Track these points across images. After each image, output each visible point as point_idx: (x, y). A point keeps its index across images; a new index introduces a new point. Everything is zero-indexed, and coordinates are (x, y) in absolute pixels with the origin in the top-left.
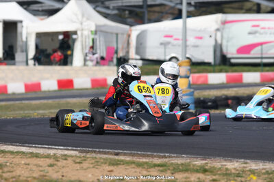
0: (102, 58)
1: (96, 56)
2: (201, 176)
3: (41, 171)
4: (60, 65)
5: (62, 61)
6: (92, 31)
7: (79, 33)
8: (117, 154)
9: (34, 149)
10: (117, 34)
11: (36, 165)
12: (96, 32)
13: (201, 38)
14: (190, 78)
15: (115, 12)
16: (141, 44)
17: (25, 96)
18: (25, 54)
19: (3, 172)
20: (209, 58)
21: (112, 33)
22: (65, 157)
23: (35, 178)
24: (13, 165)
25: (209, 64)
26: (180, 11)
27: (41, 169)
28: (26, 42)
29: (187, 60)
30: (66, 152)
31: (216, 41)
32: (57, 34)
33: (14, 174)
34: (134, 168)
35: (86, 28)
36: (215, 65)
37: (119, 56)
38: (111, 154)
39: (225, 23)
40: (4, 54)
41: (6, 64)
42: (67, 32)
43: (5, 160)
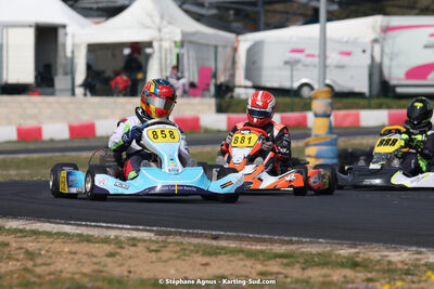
0: (192, 85)
1: (182, 81)
2: (349, 273)
3: (95, 264)
4: (125, 95)
5: (128, 90)
6: (175, 42)
7: (155, 45)
8: (215, 238)
9: (84, 228)
10: (216, 47)
11: (87, 254)
12: (182, 44)
13: (349, 54)
14: (332, 118)
15: (213, 12)
16: (254, 63)
17: (70, 145)
18: (69, 77)
19: (35, 266)
20: (362, 86)
21: (208, 45)
22: (134, 242)
23: (85, 275)
24: (50, 254)
25: (361, 95)
26: (316, 11)
27: (94, 260)
28: (72, 59)
29: (327, 89)
30: (135, 234)
31: (372, 58)
32: (121, 46)
33: (52, 268)
34: (242, 259)
35: (167, 36)
36: (371, 97)
37: (219, 82)
38: (206, 237)
39: (387, 29)
40: (36, 77)
41: (40, 94)
42: (137, 43)
43: (38, 246)
